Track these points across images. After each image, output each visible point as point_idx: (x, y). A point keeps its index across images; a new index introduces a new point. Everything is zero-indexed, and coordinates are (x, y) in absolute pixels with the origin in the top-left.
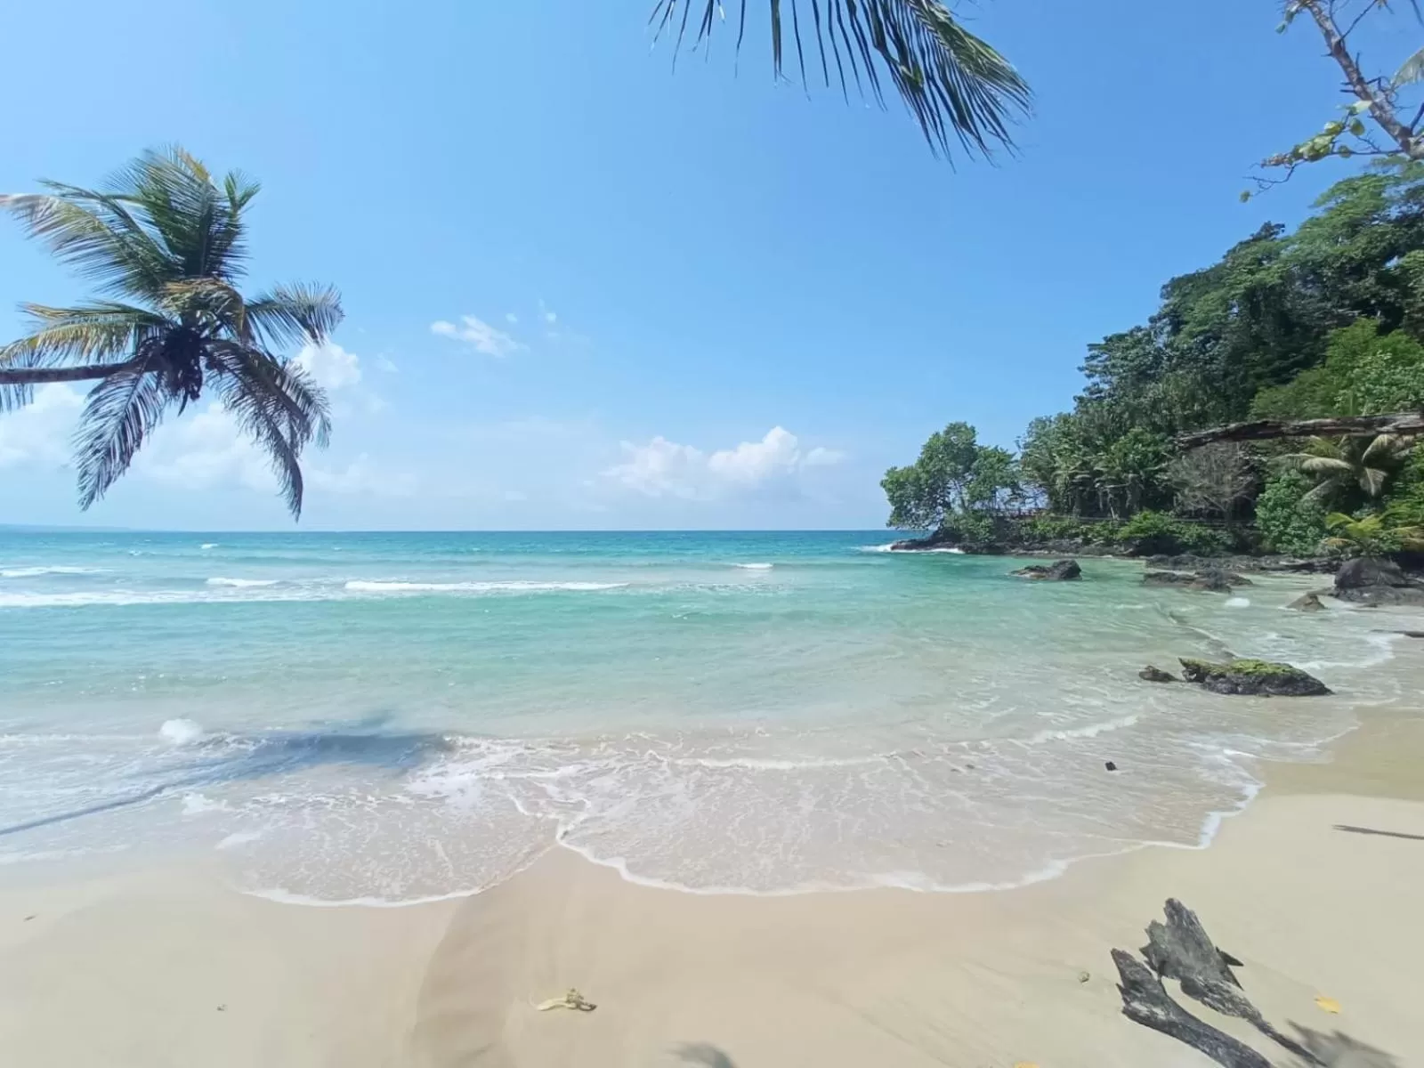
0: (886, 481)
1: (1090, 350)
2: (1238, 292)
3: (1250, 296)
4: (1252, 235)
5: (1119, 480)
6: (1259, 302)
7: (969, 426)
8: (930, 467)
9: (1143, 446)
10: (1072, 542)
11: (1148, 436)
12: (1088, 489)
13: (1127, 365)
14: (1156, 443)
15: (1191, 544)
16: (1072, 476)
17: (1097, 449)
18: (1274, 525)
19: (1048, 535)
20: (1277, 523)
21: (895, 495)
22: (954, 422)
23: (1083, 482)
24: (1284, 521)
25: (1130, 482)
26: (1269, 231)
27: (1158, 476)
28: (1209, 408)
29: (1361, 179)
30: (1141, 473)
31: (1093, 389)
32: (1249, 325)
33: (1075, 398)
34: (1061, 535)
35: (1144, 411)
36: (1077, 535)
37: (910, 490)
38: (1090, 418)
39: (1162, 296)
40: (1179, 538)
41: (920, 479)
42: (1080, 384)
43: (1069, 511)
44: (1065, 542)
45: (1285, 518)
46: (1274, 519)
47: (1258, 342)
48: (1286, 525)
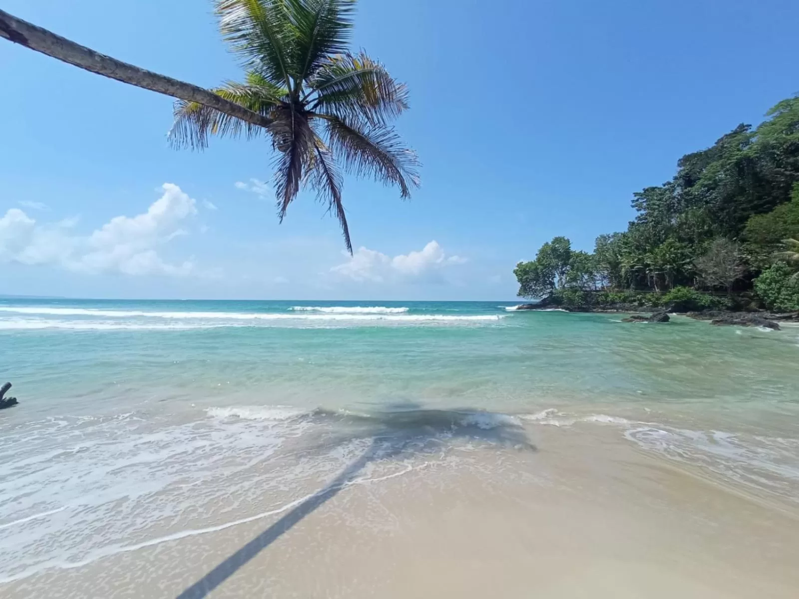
0: (517, 270)
1: (635, 196)
2: (733, 161)
3: (738, 164)
4: (732, 131)
5: (661, 269)
6: (743, 167)
7: (566, 238)
8: (544, 262)
9: (674, 250)
10: (632, 305)
11: (678, 244)
12: (641, 274)
13: (663, 204)
14: (682, 248)
15: (706, 306)
16: (632, 267)
17: (645, 251)
18: (771, 293)
19: (616, 301)
20: (773, 292)
21: (523, 278)
22: (557, 236)
23: (638, 271)
24: (777, 291)
25: (668, 270)
26: (742, 128)
27: (685, 267)
28: (713, 228)
29: (793, 100)
30: (674, 265)
31: (641, 217)
32: (738, 181)
33: (630, 222)
34: (624, 301)
35: (674, 230)
36: (635, 301)
37: (531, 275)
38: (640, 233)
39: (679, 165)
40: (699, 302)
41: (538, 269)
42: (634, 215)
43: (628, 287)
44: (627, 305)
45: (777, 289)
46: (771, 289)
47: (742, 190)
48: (779, 293)
